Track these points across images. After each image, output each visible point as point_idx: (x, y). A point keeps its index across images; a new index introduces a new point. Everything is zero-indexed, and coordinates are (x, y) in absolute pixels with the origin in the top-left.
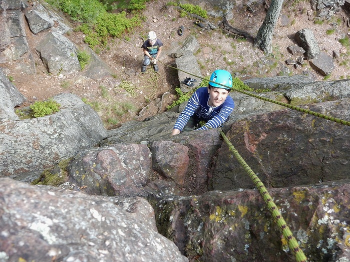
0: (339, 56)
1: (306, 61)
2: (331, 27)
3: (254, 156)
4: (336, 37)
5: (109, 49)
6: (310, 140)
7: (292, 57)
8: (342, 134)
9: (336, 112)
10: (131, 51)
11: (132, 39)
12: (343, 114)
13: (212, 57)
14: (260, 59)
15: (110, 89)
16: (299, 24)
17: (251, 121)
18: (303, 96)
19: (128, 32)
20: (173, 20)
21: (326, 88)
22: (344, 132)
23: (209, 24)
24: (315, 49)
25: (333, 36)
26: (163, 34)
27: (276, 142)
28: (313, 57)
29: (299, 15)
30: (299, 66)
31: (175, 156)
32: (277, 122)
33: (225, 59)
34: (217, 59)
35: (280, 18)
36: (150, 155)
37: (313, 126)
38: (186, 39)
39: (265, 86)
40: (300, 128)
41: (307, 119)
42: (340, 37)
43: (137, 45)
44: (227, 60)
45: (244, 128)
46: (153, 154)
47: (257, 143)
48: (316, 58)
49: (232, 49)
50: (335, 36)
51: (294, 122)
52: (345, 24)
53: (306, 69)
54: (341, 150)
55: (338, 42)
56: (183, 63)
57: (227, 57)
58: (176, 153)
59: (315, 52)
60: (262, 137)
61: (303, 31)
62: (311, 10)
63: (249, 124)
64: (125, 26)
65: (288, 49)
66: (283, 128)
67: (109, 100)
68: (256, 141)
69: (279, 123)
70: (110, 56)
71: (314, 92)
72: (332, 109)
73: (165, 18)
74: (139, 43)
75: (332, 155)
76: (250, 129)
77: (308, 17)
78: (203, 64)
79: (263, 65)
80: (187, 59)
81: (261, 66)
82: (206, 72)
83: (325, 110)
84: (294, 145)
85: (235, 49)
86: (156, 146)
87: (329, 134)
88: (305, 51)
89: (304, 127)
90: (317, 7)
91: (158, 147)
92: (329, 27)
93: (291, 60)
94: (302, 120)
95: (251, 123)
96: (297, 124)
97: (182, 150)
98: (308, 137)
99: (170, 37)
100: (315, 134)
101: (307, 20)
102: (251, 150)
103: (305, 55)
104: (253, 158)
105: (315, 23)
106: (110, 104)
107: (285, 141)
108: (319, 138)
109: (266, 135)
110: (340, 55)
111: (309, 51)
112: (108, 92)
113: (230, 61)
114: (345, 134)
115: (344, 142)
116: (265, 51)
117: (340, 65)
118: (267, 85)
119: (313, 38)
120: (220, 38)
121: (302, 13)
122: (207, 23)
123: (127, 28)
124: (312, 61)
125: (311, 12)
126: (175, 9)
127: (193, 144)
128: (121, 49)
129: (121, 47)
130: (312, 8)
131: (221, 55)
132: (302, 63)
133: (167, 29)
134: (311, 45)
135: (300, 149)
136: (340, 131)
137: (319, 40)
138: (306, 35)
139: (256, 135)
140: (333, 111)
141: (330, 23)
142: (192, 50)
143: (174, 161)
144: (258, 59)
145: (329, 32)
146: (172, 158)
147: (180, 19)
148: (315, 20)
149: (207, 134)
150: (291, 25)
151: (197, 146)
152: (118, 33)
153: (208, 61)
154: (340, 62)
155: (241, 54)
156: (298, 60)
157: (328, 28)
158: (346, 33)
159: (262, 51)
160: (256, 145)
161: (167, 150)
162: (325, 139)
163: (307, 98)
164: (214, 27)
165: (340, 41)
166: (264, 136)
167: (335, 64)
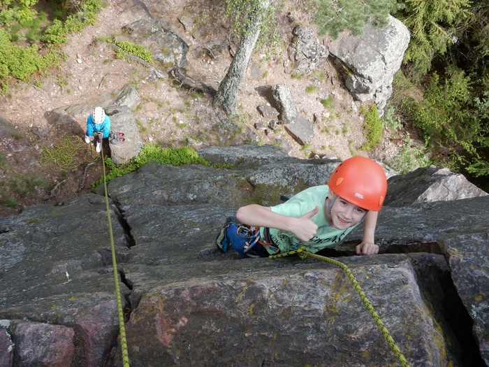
0: (320, 120)
1: (279, 125)
2: (311, 83)
3: (168, 351)
4: (318, 96)
5: (10, 96)
6: (246, 335)
7: (263, 121)
8: (289, 329)
9: (283, 296)
10: (43, 101)
11: (45, 85)
12: (291, 300)
13: (157, 116)
14: (221, 121)
15: (10, 155)
16: (273, 78)
17: (166, 297)
18: (271, 182)
19: (40, 74)
20: (105, 62)
21: (300, 173)
22: (292, 326)
23: (154, 72)
24: (291, 112)
25: (314, 95)
26: (91, 81)
27: (200, 332)
28: (288, 122)
29: (274, 66)
30: (271, 132)
31: (51, 347)
32: (202, 303)
33: (174, 119)
34: (163, 119)
35: (249, 68)
36: (10, 348)
37: (251, 313)
38: (122, 89)
39: (226, 159)
40: (233, 315)
41: (244, 303)
42: (322, 97)
43: (52, 94)
44: (177, 121)
45: (156, 307)
46: (15, 346)
47: (173, 330)
48: (293, 122)
49: (185, 107)
50: (316, 96)
51: (226, 306)
52: (329, 81)
53: (279, 137)
54: (287, 352)
55: (320, 103)
56: (116, 123)
57: (177, 117)
58: (54, 342)
59: (291, 115)
60: (181, 322)
61: (277, 87)
62: (288, 61)
63: (164, 302)
64: (36, 65)
65: (258, 108)
66: (210, 312)
67: (8, 171)
68: (172, 328)
69: (205, 305)
70: (11, 107)
71: (284, 178)
72: (277, 290)
73: (94, 59)
74: (56, 91)
75: (275, 359)
76: (164, 309)
77: (284, 69)
78: (145, 126)
79: (225, 129)
80: (122, 118)
81: (222, 131)
82: (148, 137)
83: (267, 291)
84: (225, 340)
85: (189, 106)
86: (20, 333)
87: (272, 327)
88: (279, 114)
89: (239, 314)
90: (295, 57)
91: (24, 335)
92: (309, 83)
93: (261, 124)
94: (237, 303)
95: (167, 300)
96: (230, 308)
97: (63, 335)
98: (244, 329)
99: (100, 85)
100: (253, 325)
101: (283, 72)
102: (165, 341)
103: (279, 117)
104: (166, 353)
105: (292, 76)
106: (9, 177)
107: (213, 332)
108: (258, 332)
109: (186, 321)
110: (322, 120)
111: (283, 114)
112: (5, 159)
113: (181, 122)
114: (293, 329)
115: (292, 341)
116: (229, 112)
117: (322, 131)
118: (228, 158)
119: (290, 97)
120: (169, 91)
121: (277, 63)
122: (152, 69)
123: (38, 69)
124: (288, 126)
125: (288, 63)
126: (108, 47)
127: (83, 324)
128: (28, 98)
129: (28, 95)
130: (289, 58)
131: (170, 114)
132: (275, 129)
133: (97, 73)
134: (287, 106)
135: (232, 345)
136: (286, 324)
137: (297, 99)
138: (281, 93)
139: (172, 319)
140: (278, 293)
141: (311, 78)
142: (129, 106)
143: (48, 356)
144: (218, 121)
145: (309, 89)
146: (47, 351)
147: (115, 61)
148: (292, 73)
149: (105, 308)
150: (263, 77)
151: (87, 327)
152: (26, 75)
153: (152, 121)
154: (321, 129)
155: (196, 114)
156: (270, 124)
157: (307, 85)
158: (329, 92)
159: (223, 112)
160: (173, 333)
161: (38, 339)
162: (266, 334)
163: (276, 185)
164: (162, 76)
165: (323, 102)
166: (184, 322)
167: (315, 131)
